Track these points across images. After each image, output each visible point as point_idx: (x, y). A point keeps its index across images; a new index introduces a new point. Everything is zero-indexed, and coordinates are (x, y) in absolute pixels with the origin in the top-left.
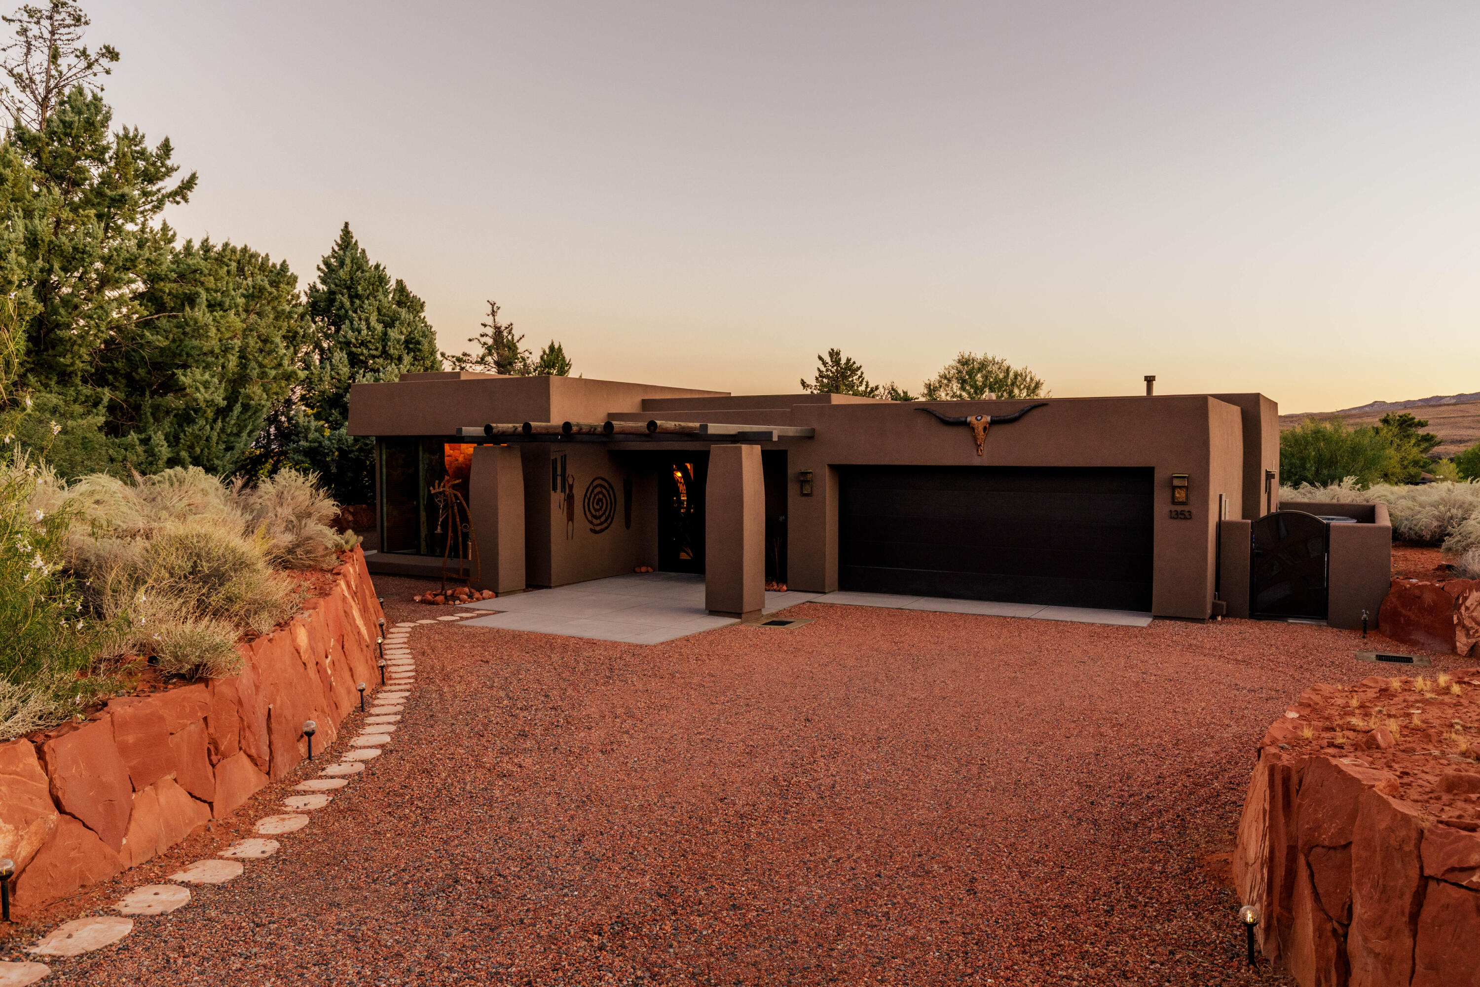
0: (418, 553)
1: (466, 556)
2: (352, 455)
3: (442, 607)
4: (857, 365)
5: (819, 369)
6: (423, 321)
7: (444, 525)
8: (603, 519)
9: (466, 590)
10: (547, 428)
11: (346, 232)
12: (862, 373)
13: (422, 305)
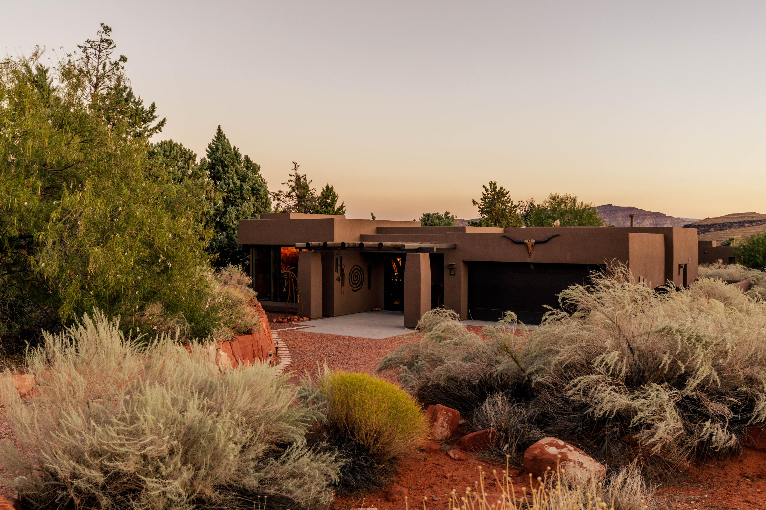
0: (270, 300)
1: (296, 302)
2: (226, 250)
3: (286, 324)
4: (507, 191)
5: (483, 193)
6: (260, 176)
7: (287, 288)
8: (358, 285)
9: (296, 317)
10: (334, 244)
11: (219, 131)
12: (509, 196)
13: (259, 168)
